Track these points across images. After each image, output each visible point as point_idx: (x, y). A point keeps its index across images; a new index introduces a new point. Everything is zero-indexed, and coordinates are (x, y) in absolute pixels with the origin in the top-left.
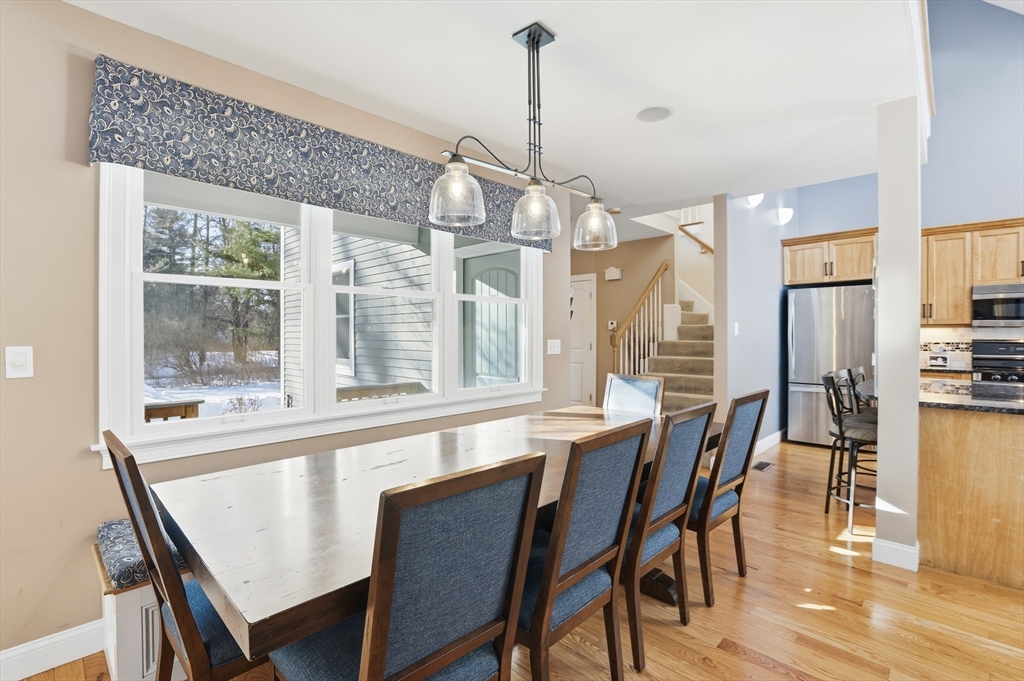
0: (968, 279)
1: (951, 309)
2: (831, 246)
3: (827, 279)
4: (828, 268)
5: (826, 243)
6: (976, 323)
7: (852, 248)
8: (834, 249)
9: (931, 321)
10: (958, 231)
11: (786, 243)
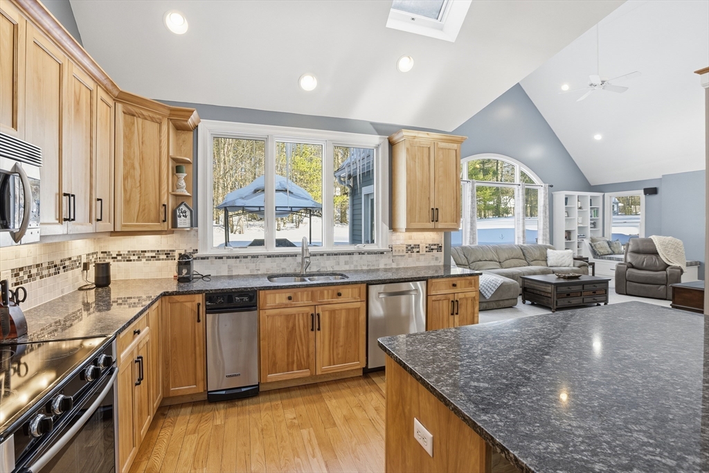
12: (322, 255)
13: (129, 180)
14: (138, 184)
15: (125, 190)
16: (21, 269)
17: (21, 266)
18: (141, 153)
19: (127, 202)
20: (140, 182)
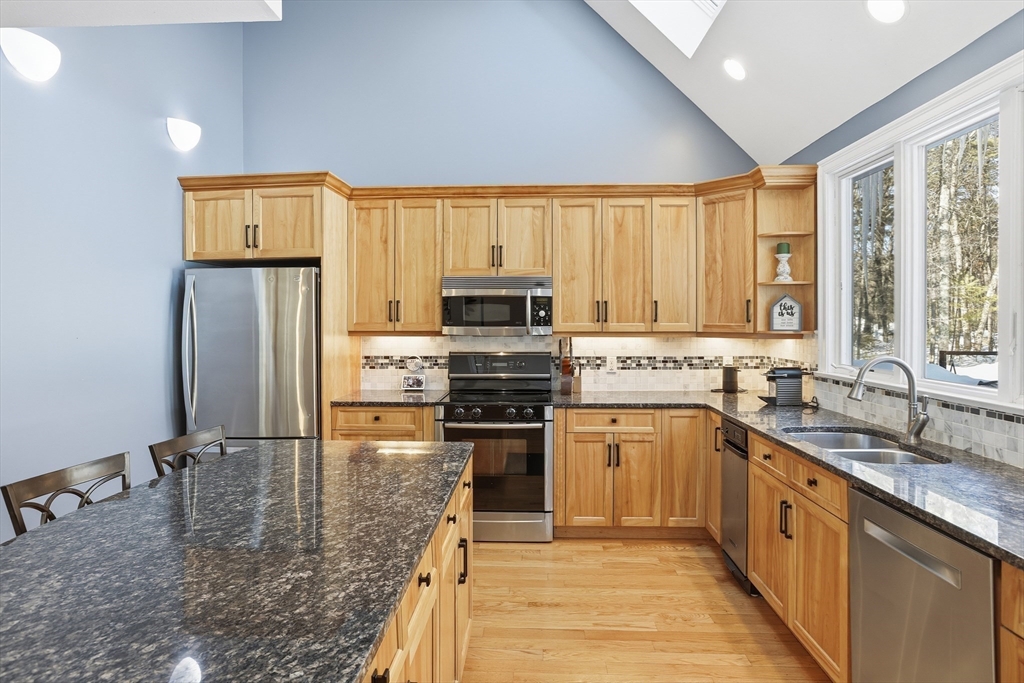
0: (438, 266)
1: (420, 310)
2: (256, 197)
3: (249, 254)
4: (251, 234)
5: (248, 192)
6: (446, 330)
7: (285, 204)
8: (260, 203)
9: (399, 327)
10: (429, 196)
11: (188, 185)
12: (976, 411)
13: (711, 276)
14: (720, 279)
15: (707, 287)
16: (629, 358)
17: (628, 356)
18: (724, 242)
19: (709, 300)
20: (722, 276)
